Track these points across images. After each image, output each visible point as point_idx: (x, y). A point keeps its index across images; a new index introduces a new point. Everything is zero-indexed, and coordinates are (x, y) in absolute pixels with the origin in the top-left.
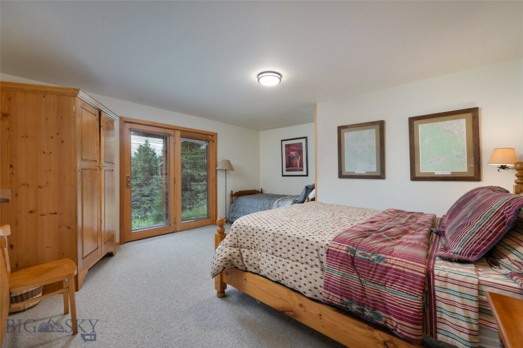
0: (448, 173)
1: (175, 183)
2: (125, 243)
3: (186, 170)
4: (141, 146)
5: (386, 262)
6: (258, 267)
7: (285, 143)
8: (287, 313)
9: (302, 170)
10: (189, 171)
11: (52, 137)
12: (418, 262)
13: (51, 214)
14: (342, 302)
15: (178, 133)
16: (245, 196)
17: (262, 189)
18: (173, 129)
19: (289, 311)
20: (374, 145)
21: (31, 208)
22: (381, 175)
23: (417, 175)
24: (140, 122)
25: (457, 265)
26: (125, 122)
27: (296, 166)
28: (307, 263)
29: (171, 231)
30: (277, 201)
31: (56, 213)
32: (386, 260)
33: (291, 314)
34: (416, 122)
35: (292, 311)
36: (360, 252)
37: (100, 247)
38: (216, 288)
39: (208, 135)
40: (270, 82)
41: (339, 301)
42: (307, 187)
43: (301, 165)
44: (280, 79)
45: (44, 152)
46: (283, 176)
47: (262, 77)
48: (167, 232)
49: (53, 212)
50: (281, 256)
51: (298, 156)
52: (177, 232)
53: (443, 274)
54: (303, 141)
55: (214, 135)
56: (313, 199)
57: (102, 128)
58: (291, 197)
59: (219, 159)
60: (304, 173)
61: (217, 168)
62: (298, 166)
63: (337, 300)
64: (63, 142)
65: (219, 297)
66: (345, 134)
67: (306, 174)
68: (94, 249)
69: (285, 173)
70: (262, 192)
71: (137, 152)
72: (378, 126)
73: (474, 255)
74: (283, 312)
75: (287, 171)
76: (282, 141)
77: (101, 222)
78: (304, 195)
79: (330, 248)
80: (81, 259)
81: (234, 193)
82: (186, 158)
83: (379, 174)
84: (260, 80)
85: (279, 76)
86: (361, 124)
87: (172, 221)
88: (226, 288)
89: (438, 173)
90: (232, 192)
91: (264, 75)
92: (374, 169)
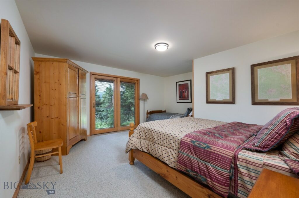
0: (277, 99)
1: (117, 106)
2: (92, 135)
3: (129, 100)
4: (107, 88)
5: (211, 149)
6: (148, 149)
7: (178, 84)
8: (161, 175)
9: (188, 99)
10: (130, 100)
11: (56, 82)
12: (229, 150)
13: (56, 118)
14: (186, 170)
15: (119, 80)
16: (155, 114)
17: (165, 110)
18: (116, 78)
19: (162, 174)
20: (228, 83)
21: (48, 115)
22: (232, 102)
23: (256, 101)
24: (98, 74)
25: (255, 153)
26: (92, 74)
27: (185, 97)
28: (171, 148)
29: (115, 131)
30: (172, 117)
31: (58, 118)
32: (211, 148)
33: (163, 175)
34: (255, 68)
35: (163, 174)
36: (198, 143)
37: (78, 136)
38: (129, 160)
39: (135, 80)
40: (162, 49)
41: (184, 169)
42: (188, 109)
43: (188, 96)
44: (168, 47)
45: (53, 89)
46: (177, 102)
47: (157, 46)
48: (113, 131)
49: (57, 117)
50: (162, 145)
51: (186, 91)
52: (118, 131)
53: (244, 157)
54: (189, 82)
55: (138, 80)
56: (192, 116)
57: (79, 78)
58: (180, 114)
59: (141, 93)
60: (189, 101)
61: (140, 98)
62: (186, 96)
63: (183, 169)
64: (60, 84)
65: (130, 164)
66: (211, 77)
67: (190, 101)
68: (75, 136)
69: (179, 101)
70: (165, 112)
71: (105, 90)
72: (231, 71)
73: (266, 148)
74: (159, 174)
75: (179, 100)
76: (177, 82)
77: (79, 123)
78: (187, 113)
79: (182, 140)
80: (68, 140)
81: (149, 112)
82: (128, 93)
83: (231, 101)
84: (157, 48)
85: (167, 46)
86: (220, 70)
87: (116, 126)
88: (134, 160)
89: (271, 100)
90: (148, 111)
91: (158, 45)
92: (228, 97)
